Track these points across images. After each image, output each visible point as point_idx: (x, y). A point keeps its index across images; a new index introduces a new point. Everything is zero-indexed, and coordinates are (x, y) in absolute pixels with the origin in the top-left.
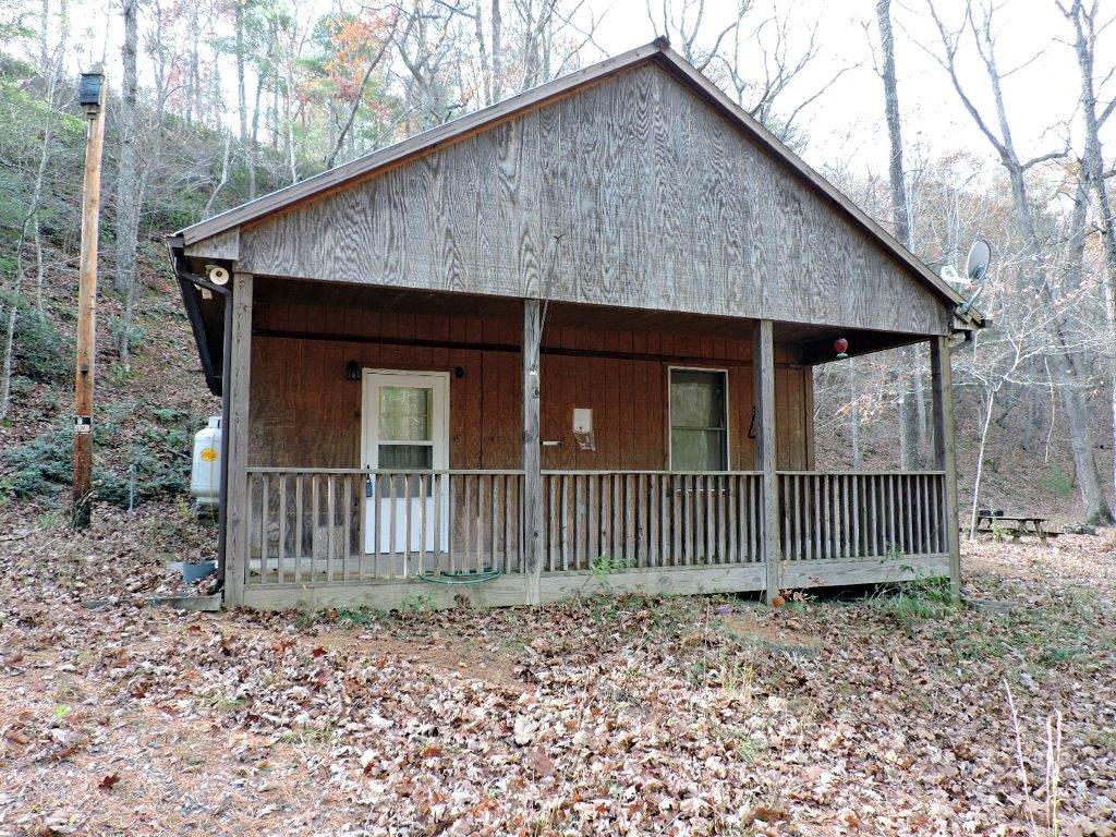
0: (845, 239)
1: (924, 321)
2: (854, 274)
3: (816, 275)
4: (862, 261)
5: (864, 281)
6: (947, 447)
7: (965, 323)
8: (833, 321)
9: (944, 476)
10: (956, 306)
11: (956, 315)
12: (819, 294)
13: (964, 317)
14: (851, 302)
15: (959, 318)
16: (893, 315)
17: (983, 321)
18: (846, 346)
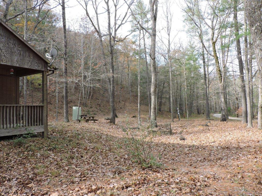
0: (15, 42)
1: (39, 67)
2: (17, 52)
3: (3, 51)
4: (20, 49)
5: (20, 54)
6: (45, 99)
7: (51, 68)
8: (9, 64)
9: (44, 106)
10: (48, 64)
11: (48, 66)
12: (4, 56)
13: (50, 67)
14: (16, 59)
15: (49, 67)
16: (29, 64)
17: (56, 68)
18: (13, 71)
